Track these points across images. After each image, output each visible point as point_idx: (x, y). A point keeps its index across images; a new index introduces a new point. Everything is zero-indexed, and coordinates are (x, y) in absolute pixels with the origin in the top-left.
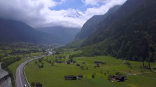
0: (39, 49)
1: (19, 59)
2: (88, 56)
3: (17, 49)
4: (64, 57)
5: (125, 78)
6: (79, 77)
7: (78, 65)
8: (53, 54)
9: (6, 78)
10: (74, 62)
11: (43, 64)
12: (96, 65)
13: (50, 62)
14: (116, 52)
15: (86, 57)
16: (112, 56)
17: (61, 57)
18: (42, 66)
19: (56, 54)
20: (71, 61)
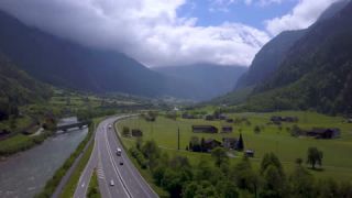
2: (260, 111)
3: (110, 102)
4: (203, 113)
10: (222, 118)
11: (155, 117)
14: (329, 102)
16: (318, 112)
17: (196, 113)
18: (153, 120)
20: (217, 116)
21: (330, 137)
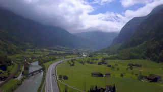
0: (75, 52)
1: (54, 59)
2: (123, 59)
3: (54, 52)
4: (97, 60)
5: (159, 80)
6: (107, 74)
7: (109, 66)
8: (87, 57)
9: (39, 71)
10: (106, 64)
11: (74, 63)
12: (129, 67)
13: (81, 62)
14: (156, 56)
15: (120, 60)
16: (151, 60)
17: (93, 60)
18: (73, 65)
19: (89, 56)
20: (103, 62)
21: (156, 81)
